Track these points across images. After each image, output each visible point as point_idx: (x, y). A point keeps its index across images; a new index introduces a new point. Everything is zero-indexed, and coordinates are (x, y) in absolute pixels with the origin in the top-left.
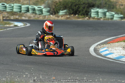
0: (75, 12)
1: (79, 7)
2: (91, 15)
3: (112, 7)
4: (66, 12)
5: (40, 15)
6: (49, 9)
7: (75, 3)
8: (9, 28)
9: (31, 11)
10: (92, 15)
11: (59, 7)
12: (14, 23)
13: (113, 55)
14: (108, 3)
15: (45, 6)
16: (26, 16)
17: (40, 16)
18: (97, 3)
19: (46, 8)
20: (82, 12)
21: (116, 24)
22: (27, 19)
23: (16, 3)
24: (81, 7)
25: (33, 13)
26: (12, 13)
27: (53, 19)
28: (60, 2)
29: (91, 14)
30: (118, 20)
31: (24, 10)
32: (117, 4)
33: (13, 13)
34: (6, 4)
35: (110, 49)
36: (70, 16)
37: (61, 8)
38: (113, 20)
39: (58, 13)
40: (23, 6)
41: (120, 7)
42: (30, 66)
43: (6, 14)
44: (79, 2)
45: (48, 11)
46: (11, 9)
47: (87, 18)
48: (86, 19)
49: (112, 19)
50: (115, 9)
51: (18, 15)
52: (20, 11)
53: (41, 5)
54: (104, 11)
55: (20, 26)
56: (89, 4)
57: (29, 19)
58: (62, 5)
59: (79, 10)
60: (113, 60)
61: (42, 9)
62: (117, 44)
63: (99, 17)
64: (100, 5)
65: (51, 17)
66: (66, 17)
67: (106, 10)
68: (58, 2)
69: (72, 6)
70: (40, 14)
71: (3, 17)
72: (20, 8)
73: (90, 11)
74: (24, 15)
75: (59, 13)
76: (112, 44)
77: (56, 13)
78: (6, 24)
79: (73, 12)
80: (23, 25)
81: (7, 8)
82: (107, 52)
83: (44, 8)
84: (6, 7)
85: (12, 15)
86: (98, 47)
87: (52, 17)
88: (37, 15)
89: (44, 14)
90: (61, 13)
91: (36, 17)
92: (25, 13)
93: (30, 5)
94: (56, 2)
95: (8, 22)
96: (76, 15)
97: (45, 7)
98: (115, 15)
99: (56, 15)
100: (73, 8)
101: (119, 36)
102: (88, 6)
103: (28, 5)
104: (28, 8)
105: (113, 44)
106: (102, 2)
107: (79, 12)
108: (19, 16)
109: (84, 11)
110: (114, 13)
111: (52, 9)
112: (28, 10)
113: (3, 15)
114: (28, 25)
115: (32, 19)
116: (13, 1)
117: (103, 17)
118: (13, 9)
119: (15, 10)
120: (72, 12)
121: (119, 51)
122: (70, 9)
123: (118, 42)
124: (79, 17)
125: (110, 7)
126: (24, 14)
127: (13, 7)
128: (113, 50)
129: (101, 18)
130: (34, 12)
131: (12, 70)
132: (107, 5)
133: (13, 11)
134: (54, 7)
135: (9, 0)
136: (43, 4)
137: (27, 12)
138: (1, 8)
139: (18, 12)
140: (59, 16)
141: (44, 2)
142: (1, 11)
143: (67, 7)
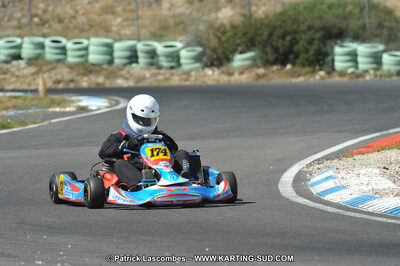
0: (283, 58)
1: (294, 41)
2: (333, 66)
4: (253, 59)
5: (173, 71)
6: (200, 49)
7: (281, 27)
9: (143, 60)
10: (339, 65)
11: (231, 41)
12: (79, 101)
14: (387, 24)
15: (189, 40)
16: (127, 76)
17: (173, 75)
18: (354, 24)
19: (189, 48)
20: (306, 56)
22: (131, 83)
23: (97, 35)
24: (301, 39)
25: (152, 64)
26: (86, 69)
27: (215, 83)
28: (234, 27)
29: (333, 60)
31: (120, 58)
33: (87, 68)
34: (64, 41)
36: (266, 69)
37: (238, 45)
39: (229, 60)
40: (117, 46)
43: (63, 73)
44: (293, 24)
45: (198, 59)
46: (82, 56)
47: (322, 73)
48: (317, 77)
51: (104, 72)
52: (111, 62)
53: (175, 40)
54: (373, 50)
55: (94, 108)
56: (324, 28)
57: (138, 85)
58: (240, 35)
59: (296, 48)
61: (179, 50)
63: (359, 71)
64: (361, 32)
65: (205, 75)
66: (253, 74)
67: (381, 47)
68: (228, 28)
69: (274, 37)
70: (172, 68)
71: (57, 81)
72: (109, 50)
73: (329, 52)
74: (124, 72)
77: (224, 62)
79: (277, 58)
80: (107, 104)
81: (69, 53)
83: (184, 48)
84: (64, 48)
85: (84, 75)
87: (209, 76)
88: (162, 71)
89: (185, 67)
90: (239, 60)
91: (160, 77)
92: (125, 65)
93: (139, 40)
94: (222, 29)
96: (285, 65)
99: (224, 69)
100: (275, 44)
102: (323, 37)
103: (134, 39)
104: (134, 50)
106: (367, 21)
107: (297, 57)
108: (106, 77)
109: (311, 52)
111: (209, 52)
112: (133, 57)
113: (56, 74)
114: (123, 104)
115: (146, 84)
116: (90, 30)
117: (373, 69)
118: (87, 54)
119: (93, 58)
120: (271, 57)
122: (265, 46)
124: (294, 72)
126: (121, 69)
129: (367, 71)
130: (153, 61)
132: (385, 32)
133: (87, 61)
134: (217, 45)
135: (76, 28)
136: (180, 34)
137: (131, 63)
138: (50, 54)
139: (103, 63)
140: (231, 71)
141: (184, 29)
142: (49, 63)
143: (257, 43)
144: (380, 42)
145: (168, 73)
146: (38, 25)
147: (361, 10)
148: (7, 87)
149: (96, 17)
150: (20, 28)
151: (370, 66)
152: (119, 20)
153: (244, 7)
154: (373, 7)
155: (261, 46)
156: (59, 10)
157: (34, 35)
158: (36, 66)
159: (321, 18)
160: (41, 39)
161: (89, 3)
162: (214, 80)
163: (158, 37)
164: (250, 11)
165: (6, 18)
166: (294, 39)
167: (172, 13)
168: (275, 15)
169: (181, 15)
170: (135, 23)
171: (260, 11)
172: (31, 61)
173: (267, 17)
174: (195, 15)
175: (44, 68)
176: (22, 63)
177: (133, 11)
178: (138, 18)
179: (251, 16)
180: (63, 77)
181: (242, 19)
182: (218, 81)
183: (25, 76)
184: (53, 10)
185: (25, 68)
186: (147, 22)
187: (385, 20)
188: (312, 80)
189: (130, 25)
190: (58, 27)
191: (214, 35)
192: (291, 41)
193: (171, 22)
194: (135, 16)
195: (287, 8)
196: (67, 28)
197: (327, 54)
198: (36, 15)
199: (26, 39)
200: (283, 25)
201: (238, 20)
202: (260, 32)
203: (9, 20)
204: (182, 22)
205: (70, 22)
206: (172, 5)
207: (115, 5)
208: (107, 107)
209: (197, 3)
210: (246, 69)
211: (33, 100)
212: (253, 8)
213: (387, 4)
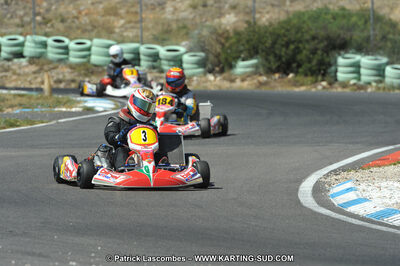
0: (285, 68)
1: (298, 51)
2: (336, 76)
4: (256, 66)
6: (202, 54)
7: (285, 36)
8: (65, 117)
9: (145, 63)
10: (341, 76)
12: (85, 102)
13: (366, 204)
14: (391, 36)
15: (192, 45)
18: (357, 36)
19: (192, 54)
20: (309, 65)
23: (99, 36)
24: (305, 48)
25: (154, 68)
26: (87, 70)
27: (217, 89)
28: (237, 33)
29: (336, 71)
33: (89, 69)
34: (67, 41)
35: (363, 186)
36: (268, 77)
37: (241, 52)
39: (231, 67)
43: (65, 73)
44: (297, 33)
45: (201, 64)
46: (84, 57)
47: (324, 83)
48: (320, 87)
53: (177, 44)
54: (377, 62)
55: (101, 109)
56: (328, 38)
58: (244, 41)
59: (299, 57)
61: (182, 55)
62: (391, 169)
63: (361, 83)
64: (365, 44)
65: (207, 81)
66: (255, 81)
67: (384, 60)
68: (231, 31)
69: (277, 46)
73: (332, 62)
75: (235, 67)
76: (374, 169)
77: (226, 68)
78: (59, 103)
79: (279, 67)
80: (113, 106)
81: (71, 53)
82: (352, 196)
83: (186, 52)
84: (66, 48)
85: (86, 75)
86: (328, 179)
87: (211, 82)
89: (188, 72)
90: (242, 67)
93: (142, 43)
94: (226, 35)
96: (288, 74)
97: (189, 50)
99: (225, 75)
100: (277, 52)
102: (327, 46)
103: (138, 42)
104: (137, 53)
106: (372, 33)
107: (299, 66)
109: (314, 62)
111: (211, 57)
112: (136, 60)
113: (58, 74)
116: (92, 30)
117: (376, 81)
118: (90, 55)
119: (95, 59)
120: (274, 66)
121: (387, 193)
122: (268, 54)
124: (297, 81)
125: (396, 51)
127: (89, 49)
128: (370, 188)
129: (369, 83)
130: (155, 64)
132: (389, 44)
133: (89, 61)
134: (219, 50)
135: (78, 28)
136: (183, 40)
138: (52, 53)
139: (104, 65)
140: (233, 77)
141: (187, 34)
142: (51, 62)
143: (260, 51)
144: (384, 55)
146: (40, 24)
147: (366, 22)
148: (8, 85)
149: (99, 18)
150: (23, 26)
151: (373, 78)
152: (122, 22)
153: (247, 13)
154: (378, 19)
155: (264, 54)
156: (62, 10)
157: (37, 34)
158: (37, 65)
159: (325, 28)
160: (44, 39)
161: (93, 4)
162: (216, 86)
163: (161, 40)
164: (254, 18)
165: (9, 16)
166: (297, 48)
167: (175, 17)
168: (279, 23)
169: (185, 19)
170: (138, 25)
171: (265, 18)
172: (33, 60)
173: (271, 24)
174: (198, 20)
175: (46, 67)
176: (23, 61)
177: (136, 13)
178: (141, 21)
179: (255, 23)
180: (64, 76)
181: (245, 25)
182: (220, 87)
183: (26, 75)
184: (56, 9)
185: (26, 66)
186: (150, 25)
187: (389, 33)
188: (313, 90)
189: (132, 28)
190: (60, 26)
191: (217, 40)
192: (294, 50)
193: (174, 26)
194: (139, 18)
195: (291, 16)
196: (70, 28)
197: (330, 65)
198: (39, 14)
199: (28, 37)
200: (287, 33)
201: (243, 27)
203: (12, 17)
204: (184, 27)
205: (73, 22)
206: (176, 9)
207: (118, 6)
208: (113, 109)
209: (201, 8)
210: (248, 76)
211: (38, 99)
212: (257, 16)
213: (393, 17)
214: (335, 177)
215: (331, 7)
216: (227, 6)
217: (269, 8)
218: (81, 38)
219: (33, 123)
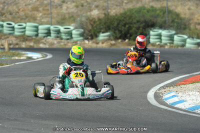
0: (124, 36)
1: (130, 28)
2: (149, 40)
3: (183, 26)
4: (109, 36)
5: (69, 41)
6: (82, 30)
7: (123, 20)
8: (18, 62)
9: (53, 35)
10: (152, 40)
12: (27, 54)
13: (185, 103)
14: (176, 20)
15: (77, 26)
16: (45, 42)
17: (68, 42)
18: (160, 20)
19: (77, 30)
20: (136, 35)
21: (189, 54)
22: (47, 46)
23: (29, 22)
24: (133, 27)
25: (58, 37)
26: (24, 38)
27: (90, 47)
28: (100, 19)
29: (149, 38)
30: (192, 48)
31: (42, 33)
32: (191, 22)
33: (25, 38)
34: (13, 24)
35: (180, 94)
36: (115, 41)
37: (101, 29)
38: (185, 47)
39: (97, 36)
40: (40, 27)
41: (195, 27)
42: (51, 123)
43: (13, 40)
44: (130, 19)
45: (82, 35)
46: (22, 32)
49: (183, 46)
50: (187, 30)
51: (34, 40)
52: (37, 35)
53: (69, 25)
54: (170, 33)
55: (35, 58)
56: (145, 22)
57: (51, 47)
58: (103, 23)
60: (184, 113)
61: (72, 31)
62: (191, 86)
63: (162, 44)
64: (163, 24)
65: (85, 44)
66: (109, 44)
67: (174, 32)
68: (97, 20)
69: (120, 26)
70: (68, 39)
71: (10, 44)
72: (37, 29)
73: (147, 33)
74: (43, 41)
75: (99, 36)
76: (182, 86)
77: (94, 37)
78: (14, 55)
79: (121, 36)
80: (41, 56)
81: (16, 30)
82: (176, 99)
83: (74, 29)
84: (13, 28)
85: (23, 41)
86: (161, 91)
87: (87, 44)
88: (63, 41)
89: (75, 39)
90: (102, 36)
91: (62, 44)
92: (44, 37)
93: (52, 25)
94: (94, 20)
95: (17, 52)
96: (125, 40)
97: (76, 28)
98: (188, 40)
99: (94, 40)
100: (120, 29)
101: (195, 74)
102: (144, 26)
103: (49, 24)
104: (49, 30)
105: (185, 86)
106: (167, 19)
107: (131, 36)
108: (35, 43)
110: (186, 37)
111: (87, 32)
112: (48, 33)
113: (9, 41)
114: (49, 56)
115: (55, 47)
116: (25, 19)
117: (170, 43)
118: (25, 31)
119: (28, 33)
120: (118, 36)
121: (194, 98)
122: (115, 30)
123: (193, 82)
124: (130, 43)
125: (179, 28)
126: (43, 39)
127: (25, 28)
128: (184, 95)
129: (166, 44)
130: (58, 35)
131: (24, 130)
132: (175, 24)
133: (25, 34)
134: (90, 28)
135: (18, 17)
136: (72, 23)
137: (47, 36)
138: (6, 30)
139: (33, 36)
140: (98, 42)
141: (74, 20)
142: (5, 35)
143: (111, 28)
144: (173, 30)
145: (66, 41)
147: (164, 13)
149: (29, 12)
151: (168, 41)
152: (41, 14)
153: (104, 10)
154: (170, 12)
155: (113, 30)
156: (10, 8)
159: (144, 16)
160: (1, 23)
161: (26, 5)
162: (89, 46)
163: (61, 23)
164: (108, 12)
166: (130, 27)
167: (67, 12)
168: (121, 14)
169: (73, 13)
170: (50, 16)
171: (113, 12)
173: (116, 15)
174: (79, 13)
175: (3, 37)
177: (48, 10)
179: (108, 14)
180: (12, 42)
181: (103, 16)
184: (7, 8)
186: (55, 16)
187: (175, 19)
189: (46, 17)
190: (10, 17)
191: (90, 23)
192: (128, 28)
193: (67, 16)
195: (126, 11)
196: (14, 17)
197: (147, 35)
200: (125, 19)
202: (113, 22)
204: (73, 16)
205: (16, 14)
206: (68, 8)
207: (39, 6)
208: (42, 58)
209: (80, 7)
210: (106, 41)
211: (3, 53)
212: (109, 11)
213: (177, 11)
214: (163, 90)
215: (146, 6)
216: (93, 6)
217: (115, 7)
218: (20, 23)
219: (3, 65)
